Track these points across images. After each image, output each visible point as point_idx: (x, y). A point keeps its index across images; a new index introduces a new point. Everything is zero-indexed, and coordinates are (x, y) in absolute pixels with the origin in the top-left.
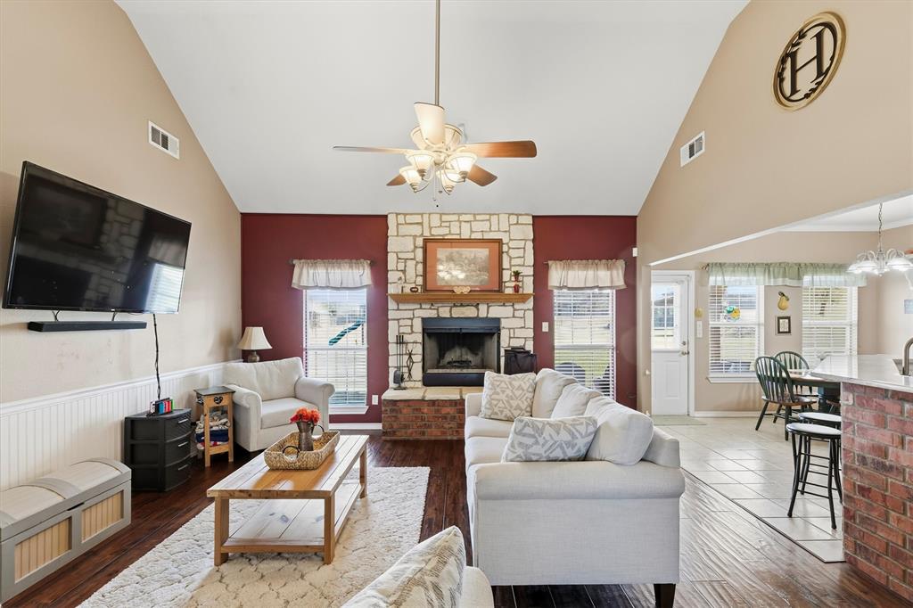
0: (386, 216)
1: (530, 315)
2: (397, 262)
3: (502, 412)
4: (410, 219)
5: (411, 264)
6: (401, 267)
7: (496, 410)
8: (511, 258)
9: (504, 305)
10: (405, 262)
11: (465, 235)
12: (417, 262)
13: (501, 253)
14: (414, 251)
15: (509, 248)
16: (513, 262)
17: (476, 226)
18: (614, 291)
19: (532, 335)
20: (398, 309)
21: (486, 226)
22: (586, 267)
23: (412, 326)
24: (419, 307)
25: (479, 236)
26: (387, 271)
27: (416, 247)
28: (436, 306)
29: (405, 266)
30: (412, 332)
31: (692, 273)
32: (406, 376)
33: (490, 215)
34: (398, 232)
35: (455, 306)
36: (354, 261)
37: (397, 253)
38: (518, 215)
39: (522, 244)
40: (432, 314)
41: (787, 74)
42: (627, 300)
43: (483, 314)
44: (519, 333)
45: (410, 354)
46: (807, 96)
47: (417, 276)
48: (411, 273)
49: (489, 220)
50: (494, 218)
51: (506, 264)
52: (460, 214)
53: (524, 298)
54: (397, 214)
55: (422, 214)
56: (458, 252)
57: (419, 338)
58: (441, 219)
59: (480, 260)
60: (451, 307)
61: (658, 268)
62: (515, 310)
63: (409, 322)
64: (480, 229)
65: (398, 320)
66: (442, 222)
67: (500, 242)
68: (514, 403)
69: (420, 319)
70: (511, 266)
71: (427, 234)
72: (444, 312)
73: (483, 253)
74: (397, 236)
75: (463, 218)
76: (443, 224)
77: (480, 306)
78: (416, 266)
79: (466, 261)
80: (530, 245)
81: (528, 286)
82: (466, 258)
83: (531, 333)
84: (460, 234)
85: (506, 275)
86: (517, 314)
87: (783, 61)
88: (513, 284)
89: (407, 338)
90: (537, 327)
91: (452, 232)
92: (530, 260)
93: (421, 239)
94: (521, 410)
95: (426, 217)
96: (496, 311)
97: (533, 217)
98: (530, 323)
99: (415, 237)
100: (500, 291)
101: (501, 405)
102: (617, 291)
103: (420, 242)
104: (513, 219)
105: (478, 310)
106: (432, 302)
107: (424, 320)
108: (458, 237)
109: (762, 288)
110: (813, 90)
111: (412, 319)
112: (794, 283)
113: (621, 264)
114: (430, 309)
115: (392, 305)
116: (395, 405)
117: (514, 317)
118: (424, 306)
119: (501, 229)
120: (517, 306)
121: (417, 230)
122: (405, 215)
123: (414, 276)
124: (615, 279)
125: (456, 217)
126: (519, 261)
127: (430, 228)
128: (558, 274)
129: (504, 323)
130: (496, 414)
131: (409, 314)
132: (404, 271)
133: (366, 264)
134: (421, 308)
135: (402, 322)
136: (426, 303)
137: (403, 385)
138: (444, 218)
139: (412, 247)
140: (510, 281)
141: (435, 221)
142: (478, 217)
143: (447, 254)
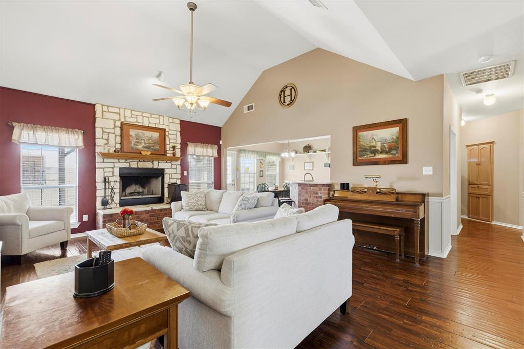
0: (94, 105)
1: (179, 167)
2: (103, 134)
3: (194, 207)
4: (111, 109)
5: (112, 137)
6: (105, 136)
7: (192, 207)
8: (170, 139)
9: (167, 162)
10: (108, 135)
11: (146, 124)
12: (116, 136)
13: (165, 136)
14: (114, 128)
15: (169, 134)
16: (171, 141)
17: (152, 120)
18: (213, 158)
19: (180, 177)
20: (103, 162)
21: (157, 121)
22: (203, 147)
23: (113, 172)
24: (117, 161)
25: (153, 126)
26: (94, 138)
27: (115, 126)
28: (128, 161)
29: (108, 137)
30: (113, 176)
31: (235, 152)
32: (110, 201)
33: (159, 116)
34: (103, 116)
35: (140, 161)
36: (70, 129)
37: (102, 129)
38: (173, 118)
39: (175, 133)
40: (126, 165)
41: (282, 96)
42: (218, 162)
43: (156, 166)
44: (174, 176)
45: (112, 189)
46: (288, 105)
47: (116, 143)
48: (112, 141)
49: (159, 118)
50: (161, 118)
51: (167, 142)
52: (143, 112)
53: (176, 159)
54: (102, 105)
55: (119, 108)
56: (142, 133)
57: (118, 179)
58: (131, 113)
59: (154, 138)
60: (138, 162)
61: (230, 150)
62: (172, 165)
63: (111, 170)
64: (154, 122)
65: (103, 168)
66: (132, 115)
67: (164, 130)
68: (199, 203)
69: (118, 168)
70: (170, 143)
71: (123, 120)
72: (134, 165)
73: (156, 135)
74: (103, 118)
75: (144, 114)
76: (133, 116)
77: (154, 162)
78: (115, 137)
79: (147, 138)
80: (179, 134)
81: (178, 154)
82: (147, 136)
83: (179, 176)
84: (143, 123)
85: (168, 147)
86: (173, 167)
87: (281, 92)
88: (172, 152)
89: (111, 179)
90: (182, 173)
91: (138, 121)
92: (179, 141)
93: (120, 122)
94: (202, 205)
95: (122, 110)
96: (162, 165)
97: (180, 120)
98: (179, 171)
99: (115, 121)
100: (165, 155)
101: (193, 204)
102: (214, 158)
103: (118, 124)
104: (171, 120)
105: (153, 164)
106: (126, 158)
107: (121, 169)
108: (141, 124)
109: (256, 160)
110: (290, 104)
111: (113, 168)
112: (264, 159)
113: (216, 147)
114: (125, 162)
115: (98, 159)
116: (112, 217)
117: (171, 168)
118: (121, 161)
119: (165, 124)
120: (173, 163)
121: (116, 117)
122: (108, 107)
123: (114, 143)
124: (214, 153)
125: (140, 114)
126: (174, 141)
127: (125, 117)
128: (191, 148)
129: (167, 171)
130: (191, 208)
131: (112, 165)
132: (107, 140)
133: (80, 132)
134: (119, 162)
135: (106, 170)
136: (123, 159)
137: (108, 207)
138: (133, 112)
139: (113, 126)
140: (170, 150)
141: (128, 113)
142: (153, 116)
143: (136, 133)
